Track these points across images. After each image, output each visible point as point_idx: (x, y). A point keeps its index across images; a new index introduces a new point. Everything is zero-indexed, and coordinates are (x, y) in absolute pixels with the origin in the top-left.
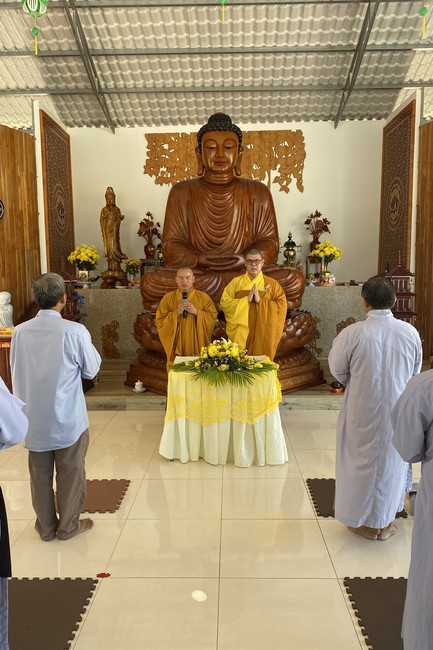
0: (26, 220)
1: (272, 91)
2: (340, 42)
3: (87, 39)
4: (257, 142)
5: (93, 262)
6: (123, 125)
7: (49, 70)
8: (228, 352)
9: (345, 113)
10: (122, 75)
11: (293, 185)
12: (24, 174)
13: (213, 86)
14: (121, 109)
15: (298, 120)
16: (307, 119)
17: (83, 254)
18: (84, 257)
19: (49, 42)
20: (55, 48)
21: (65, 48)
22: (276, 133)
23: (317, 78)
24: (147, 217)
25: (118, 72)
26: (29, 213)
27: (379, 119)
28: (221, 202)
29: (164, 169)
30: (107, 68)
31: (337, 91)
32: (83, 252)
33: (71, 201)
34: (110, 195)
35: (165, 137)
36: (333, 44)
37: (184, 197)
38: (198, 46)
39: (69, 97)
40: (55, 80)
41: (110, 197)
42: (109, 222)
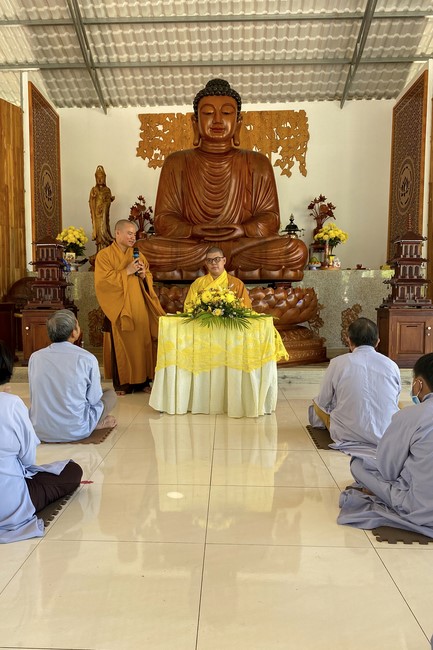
0: (12, 196)
1: (274, 65)
2: (347, 9)
3: (80, 6)
4: (258, 123)
5: (81, 245)
6: (114, 104)
7: (39, 41)
8: (223, 297)
9: (352, 92)
10: (115, 47)
11: (295, 169)
12: (11, 147)
13: (211, 60)
14: (114, 88)
15: (301, 99)
16: (311, 98)
17: (70, 235)
18: (71, 239)
19: (40, 10)
20: (45, 17)
21: (57, 17)
22: (278, 113)
23: (323, 51)
24: (138, 202)
25: (111, 44)
26: (15, 189)
27: (389, 98)
28: (218, 170)
29: (157, 152)
30: (99, 39)
31: (343, 65)
32: (70, 233)
33: (60, 184)
34: (101, 175)
35: (159, 118)
36: (339, 12)
37: (179, 168)
38: (196, 14)
39: (59, 72)
40: (45, 53)
41: (100, 176)
42: (99, 203)
